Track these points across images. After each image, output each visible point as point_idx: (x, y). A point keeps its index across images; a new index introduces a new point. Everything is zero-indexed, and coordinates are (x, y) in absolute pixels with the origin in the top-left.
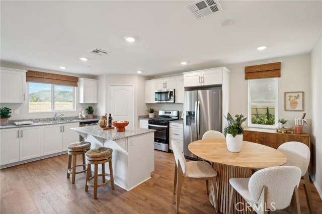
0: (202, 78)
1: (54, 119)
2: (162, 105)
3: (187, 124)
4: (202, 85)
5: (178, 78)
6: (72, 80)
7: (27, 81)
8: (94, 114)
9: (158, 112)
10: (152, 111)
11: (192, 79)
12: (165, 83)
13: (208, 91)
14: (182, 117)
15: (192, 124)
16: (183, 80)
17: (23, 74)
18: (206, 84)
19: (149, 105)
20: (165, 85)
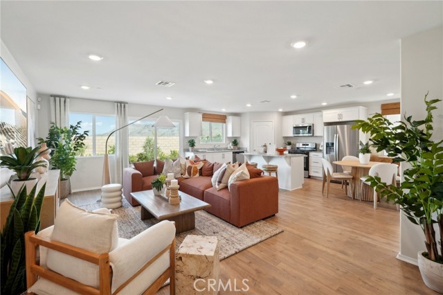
0: (340, 115)
1: (213, 149)
2: (299, 138)
3: (327, 153)
4: (341, 120)
5: (317, 115)
6: (222, 118)
7: (203, 120)
8: (238, 146)
9: (295, 145)
10: (289, 144)
11: (331, 115)
12: (303, 119)
13: (346, 126)
14: (321, 148)
15: (332, 153)
16: (322, 116)
17: (200, 116)
18: (344, 119)
19: (286, 138)
20: (303, 120)
